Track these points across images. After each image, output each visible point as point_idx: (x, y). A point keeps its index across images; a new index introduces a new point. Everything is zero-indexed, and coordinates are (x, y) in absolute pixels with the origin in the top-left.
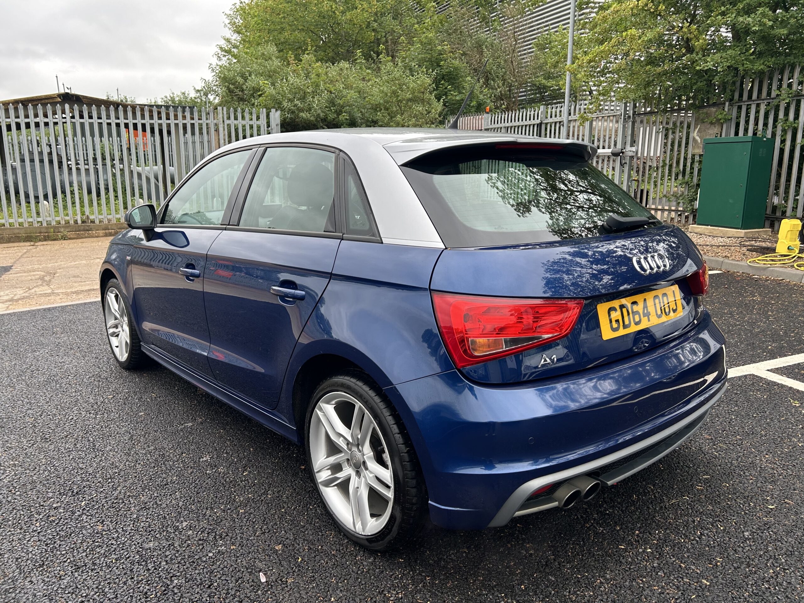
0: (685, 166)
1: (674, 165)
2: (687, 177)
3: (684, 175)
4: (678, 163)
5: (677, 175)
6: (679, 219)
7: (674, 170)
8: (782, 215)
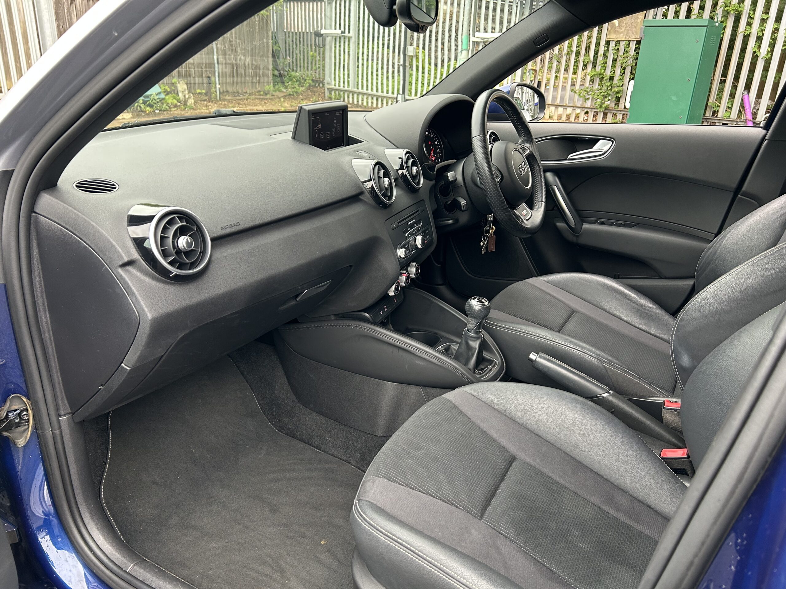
0: (596, 53)
1: (583, 52)
2: (598, 69)
3: (594, 66)
4: (588, 50)
5: (585, 66)
6: (586, 118)
7: (582, 58)
8: (713, 115)
